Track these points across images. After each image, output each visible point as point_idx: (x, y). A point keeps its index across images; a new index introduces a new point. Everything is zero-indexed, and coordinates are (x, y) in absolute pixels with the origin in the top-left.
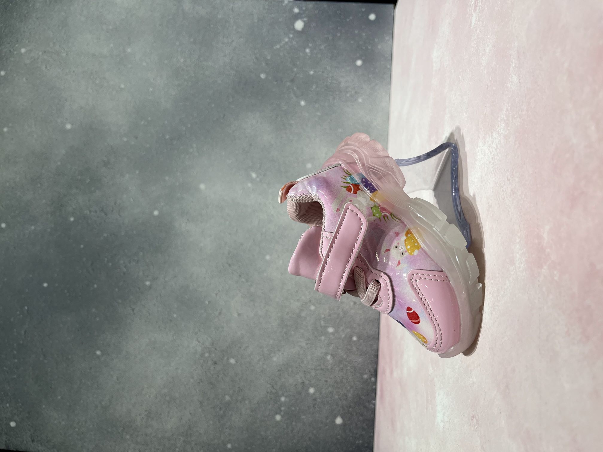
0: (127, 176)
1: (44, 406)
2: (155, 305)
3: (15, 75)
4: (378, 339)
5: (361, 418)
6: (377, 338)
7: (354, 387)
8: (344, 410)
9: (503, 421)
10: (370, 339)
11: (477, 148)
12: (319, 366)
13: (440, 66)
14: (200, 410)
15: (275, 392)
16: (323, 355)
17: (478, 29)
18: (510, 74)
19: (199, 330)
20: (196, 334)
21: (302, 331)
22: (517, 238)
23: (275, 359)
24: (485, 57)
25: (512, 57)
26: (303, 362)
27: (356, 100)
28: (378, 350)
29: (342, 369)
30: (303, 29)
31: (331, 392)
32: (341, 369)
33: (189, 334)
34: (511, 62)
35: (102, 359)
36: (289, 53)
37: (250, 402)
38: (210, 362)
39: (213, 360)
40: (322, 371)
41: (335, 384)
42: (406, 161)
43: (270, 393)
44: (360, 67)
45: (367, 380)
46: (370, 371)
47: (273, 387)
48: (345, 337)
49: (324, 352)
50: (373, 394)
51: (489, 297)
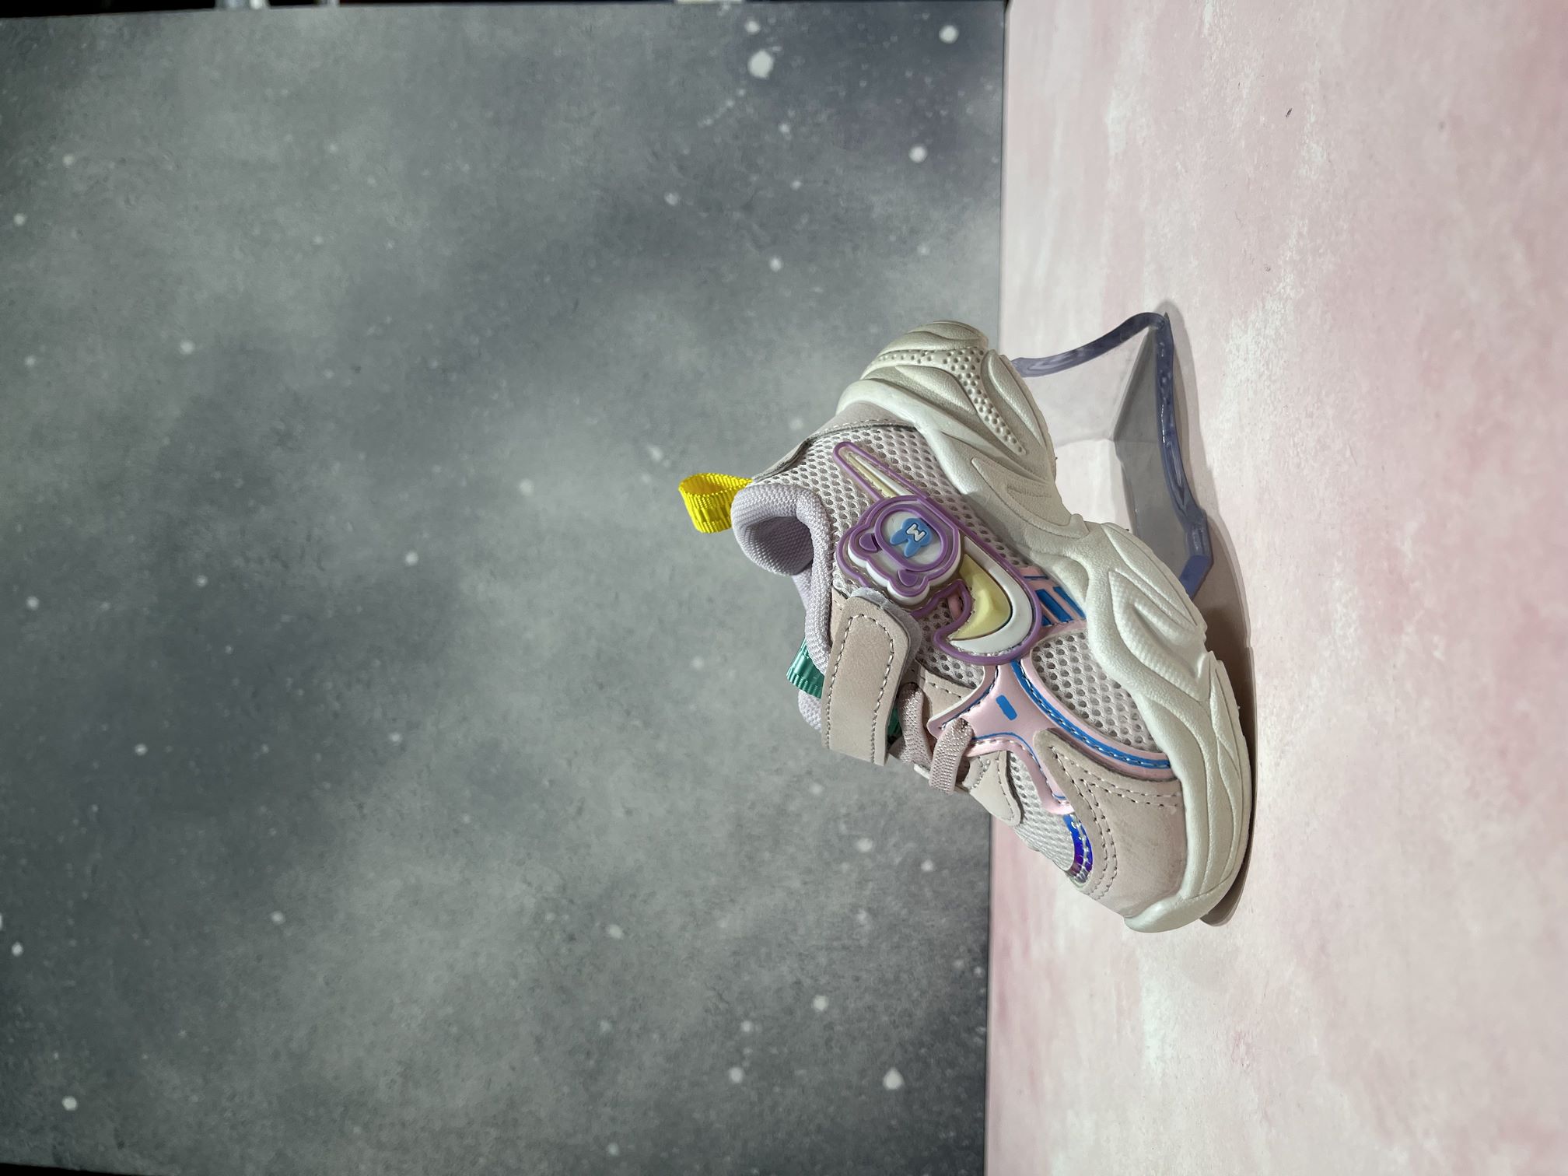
0: (337, 467)
1: (145, 1057)
2: (415, 793)
3: (50, 224)
4: (989, 866)
5: (949, 1072)
6: (986, 865)
7: (931, 993)
8: (906, 1052)
9: (1316, 1040)
10: (967, 867)
11: (1227, 341)
12: (838, 939)
13: (1127, 143)
14: (536, 1059)
15: (727, 1010)
16: (846, 911)
17: (1220, 36)
18: (1305, 143)
19: (529, 854)
20: (520, 863)
21: (791, 850)
22: (1336, 564)
23: (723, 924)
24: (1240, 105)
25: (1308, 98)
26: (795, 930)
27: (914, 249)
28: (988, 895)
29: (898, 947)
30: (772, 74)
31: (869, 1008)
32: (896, 947)
33: (502, 866)
34: (1306, 113)
35: (288, 933)
36: (736, 137)
37: (663, 1036)
38: (558, 937)
39: (564, 931)
40: (844, 953)
41: (880, 986)
42: (1042, 363)
43: (713, 1012)
44: (920, 165)
45: (963, 972)
46: (970, 951)
47: (720, 997)
48: (902, 864)
49: (850, 904)
50: (980, 1008)
51: (1269, 725)
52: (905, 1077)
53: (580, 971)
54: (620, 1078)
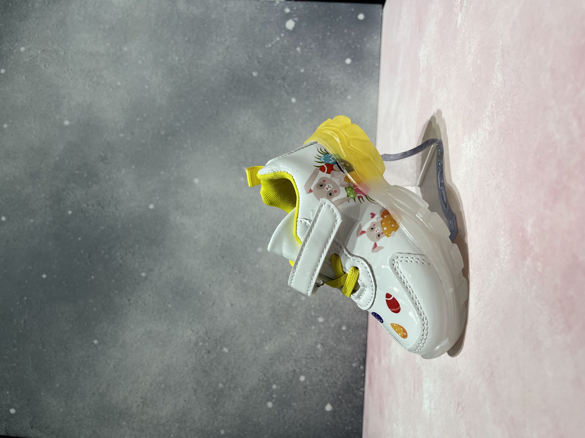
0: (124, 171)
1: (43, 394)
2: (150, 296)
3: (15, 73)
5: (350, 405)
6: (365, 329)
7: (344, 375)
8: (334, 397)
9: (488, 408)
10: (359, 329)
11: (463, 143)
12: (310, 354)
13: (427, 64)
14: (194, 397)
15: (267, 380)
16: (313, 344)
17: (464, 28)
18: (495, 72)
19: (193, 320)
20: (190, 323)
21: (293, 321)
22: (501, 231)
23: (267, 348)
24: (471, 55)
25: (497, 55)
26: (294, 351)
27: (345, 97)
28: (366, 339)
29: (332, 358)
30: (294, 28)
31: (321, 380)
33: (183, 324)
34: (495, 61)
35: (99, 348)
36: (280, 52)
37: (243, 390)
38: (204, 351)
39: (206, 350)
40: (312, 360)
41: (325, 372)
42: (393, 156)
43: (262, 381)
44: (349, 65)
45: (356, 368)
46: (359, 360)
47: (265, 375)
48: (334, 327)
49: (315, 341)
50: (362, 381)
51: (474, 288)
52: (333, 406)
53: (212, 364)
54: (226, 405)
